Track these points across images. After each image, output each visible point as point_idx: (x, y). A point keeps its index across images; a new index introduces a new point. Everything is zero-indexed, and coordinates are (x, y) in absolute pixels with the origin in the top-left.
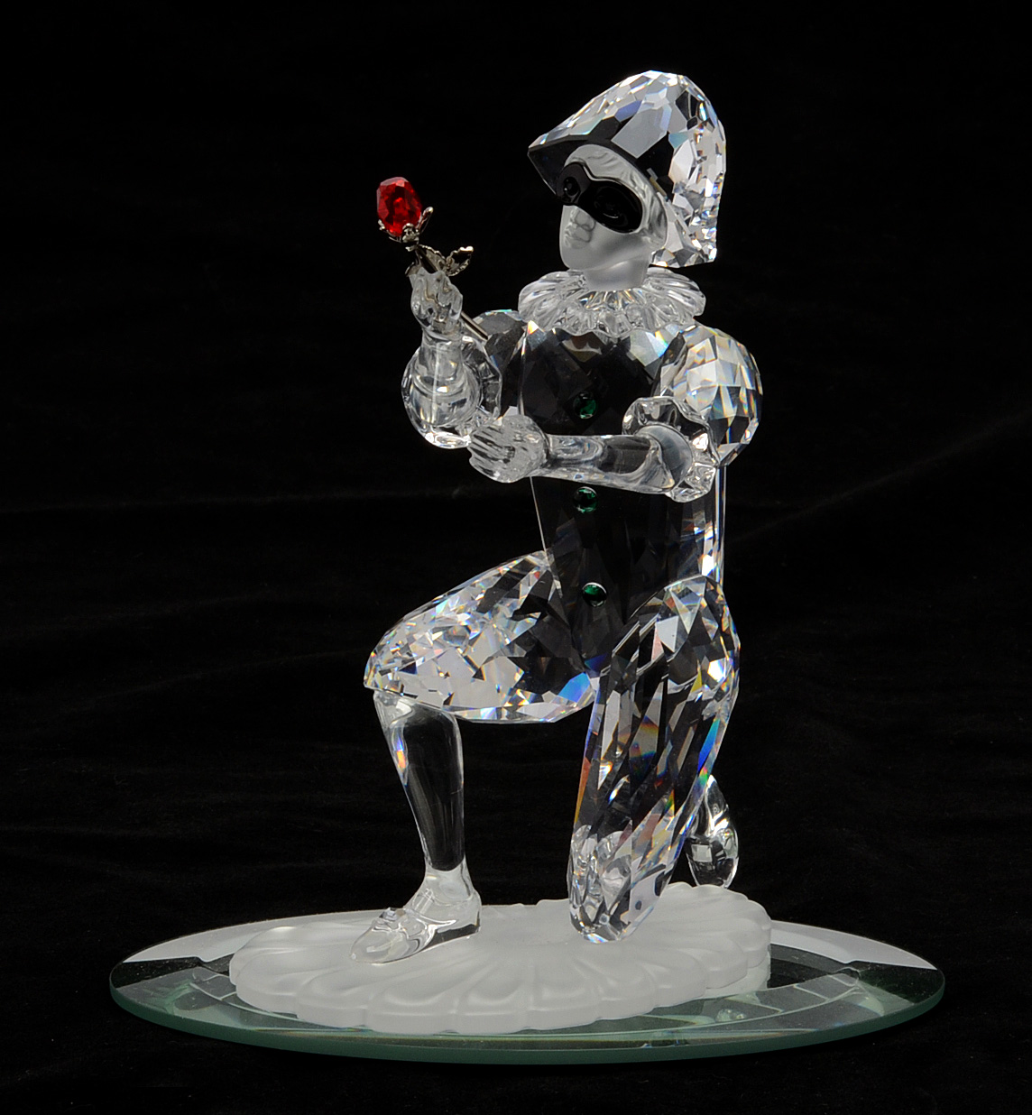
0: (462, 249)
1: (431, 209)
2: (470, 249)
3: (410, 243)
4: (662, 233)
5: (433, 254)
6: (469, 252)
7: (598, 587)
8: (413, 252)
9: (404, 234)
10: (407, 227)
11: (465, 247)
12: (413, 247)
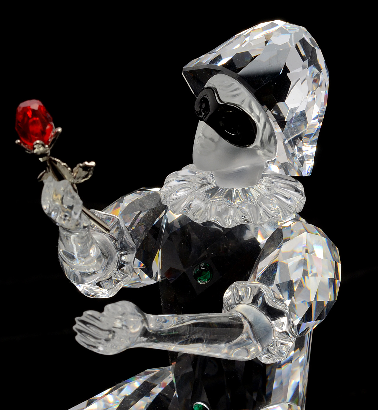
0: (86, 163)
1: (60, 130)
2: (93, 164)
3: (43, 155)
4: (272, 149)
5: (61, 165)
6: (92, 166)
7: (203, 406)
8: (45, 162)
9: (35, 149)
10: (37, 144)
11: (89, 162)
12: (45, 158)
